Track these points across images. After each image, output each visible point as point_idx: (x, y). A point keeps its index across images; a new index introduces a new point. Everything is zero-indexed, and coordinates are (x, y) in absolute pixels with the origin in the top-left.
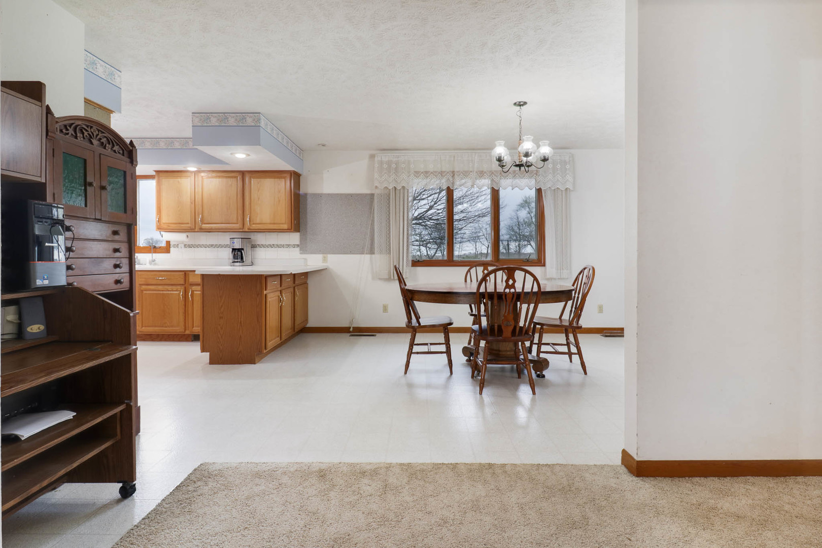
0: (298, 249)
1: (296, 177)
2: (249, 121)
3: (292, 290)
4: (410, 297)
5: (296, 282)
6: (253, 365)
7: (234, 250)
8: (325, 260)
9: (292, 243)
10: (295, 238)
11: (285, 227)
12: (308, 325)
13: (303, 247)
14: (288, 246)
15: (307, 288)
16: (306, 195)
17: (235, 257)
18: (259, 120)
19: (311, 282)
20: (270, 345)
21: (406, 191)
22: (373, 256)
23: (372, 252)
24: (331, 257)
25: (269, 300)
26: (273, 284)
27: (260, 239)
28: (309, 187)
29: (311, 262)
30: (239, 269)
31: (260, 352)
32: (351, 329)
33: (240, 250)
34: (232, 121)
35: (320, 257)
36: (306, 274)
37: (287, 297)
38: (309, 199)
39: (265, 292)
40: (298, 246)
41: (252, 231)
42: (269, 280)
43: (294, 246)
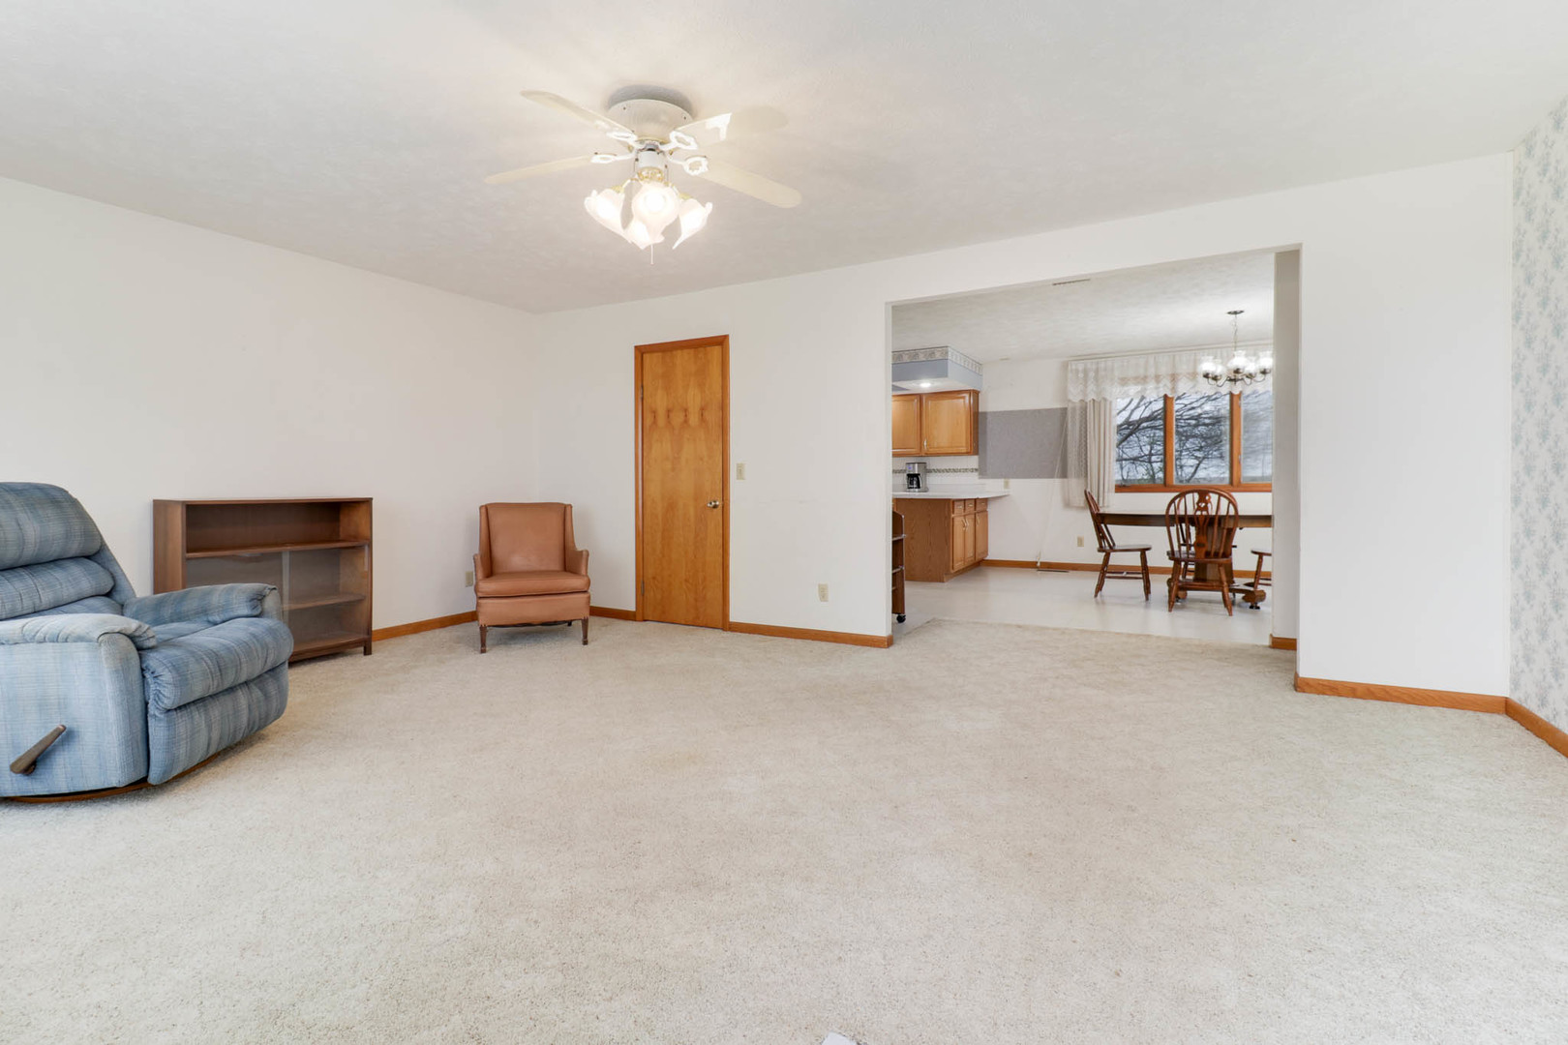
0: (976, 474)
1: (975, 394)
2: (938, 355)
3: (973, 516)
4: (1101, 520)
5: (978, 509)
6: (941, 584)
7: (909, 476)
8: (1006, 485)
9: (970, 467)
10: (973, 461)
11: (964, 450)
12: (988, 558)
13: (982, 471)
14: (966, 470)
15: (987, 516)
16: (985, 413)
17: (911, 483)
18: (947, 353)
19: (991, 509)
20: (958, 565)
21: (1108, 403)
22: (1065, 480)
23: (1064, 475)
24: (1014, 482)
25: (956, 523)
26: (959, 508)
27: (934, 463)
28: (990, 404)
29: (989, 488)
30: (915, 494)
31: (947, 573)
32: (1039, 564)
33: (917, 476)
34: (922, 357)
35: (1001, 482)
36: (986, 501)
37: (969, 523)
38: (989, 418)
39: (953, 515)
40: (976, 470)
41: (928, 455)
42: (956, 504)
43: (972, 470)
